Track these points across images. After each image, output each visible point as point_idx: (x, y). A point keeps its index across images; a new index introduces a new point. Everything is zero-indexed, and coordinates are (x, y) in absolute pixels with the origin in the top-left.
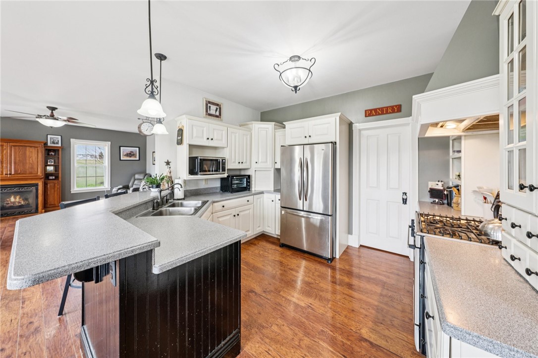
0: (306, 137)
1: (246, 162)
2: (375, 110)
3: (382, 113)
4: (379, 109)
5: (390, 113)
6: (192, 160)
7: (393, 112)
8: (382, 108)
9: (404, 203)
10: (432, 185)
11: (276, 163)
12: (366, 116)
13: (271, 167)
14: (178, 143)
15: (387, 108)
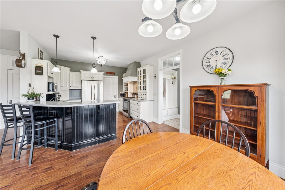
0: (92, 78)
2: (109, 72)
9: (115, 98)
10: (120, 93)
11: (70, 87)
12: (106, 74)
13: (69, 88)
14: (36, 74)
15: (112, 73)
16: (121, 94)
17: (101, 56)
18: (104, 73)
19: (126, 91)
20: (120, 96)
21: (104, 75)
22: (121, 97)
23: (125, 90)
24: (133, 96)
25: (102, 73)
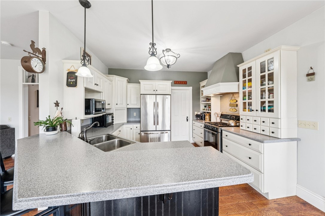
0: (154, 90)
1: (110, 104)
2: (178, 81)
3: (181, 84)
4: (180, 81)
5: (183, 84)
7: (184, 84)
8: (181, 81)
9: (187, 121)
10: (196, 113)
11: (128, 104)
12: (174, 84)
13: (126, 107)
14: (69, 85)
15: (182, 81)
16: (197, 116)
17: (168, 50)
18: (172, 81)
19: (204, 111)
20: (195, 118)
21: (172, 86)
22: (197, 119)
23: (204, 109)
24: (221, 120)
25: (169, 83)
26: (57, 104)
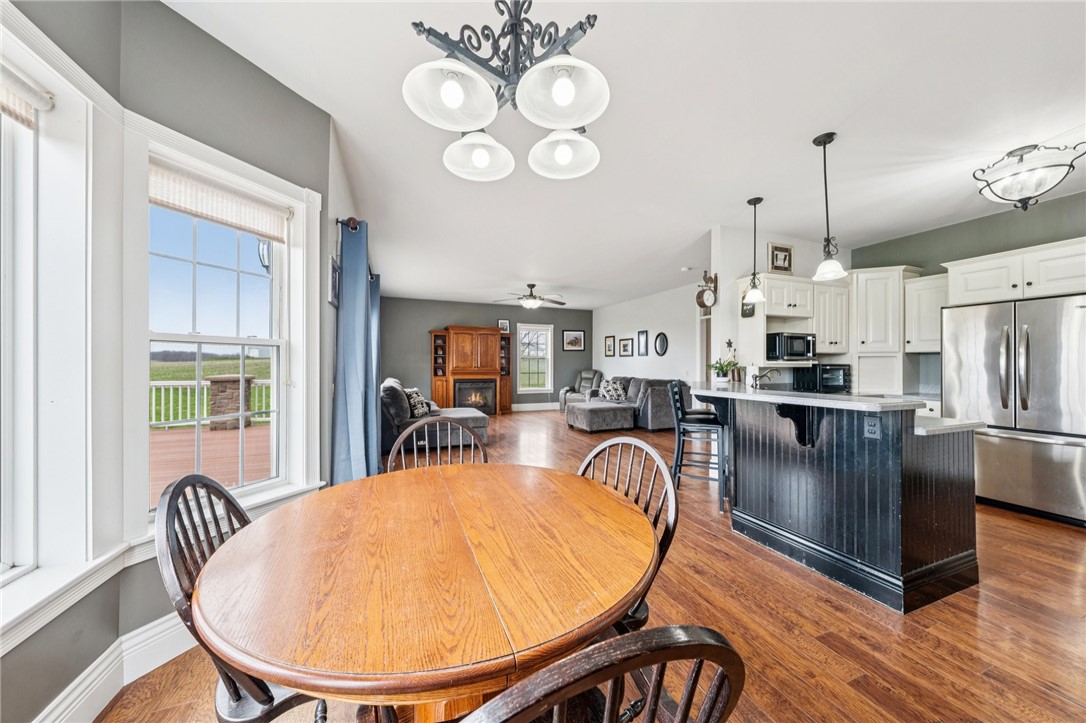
1: (841, 342)
6: (771, 339)
11: (908, 342)
13: (900, 350)
14: (744, 314)
26: (730, 344)
